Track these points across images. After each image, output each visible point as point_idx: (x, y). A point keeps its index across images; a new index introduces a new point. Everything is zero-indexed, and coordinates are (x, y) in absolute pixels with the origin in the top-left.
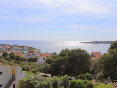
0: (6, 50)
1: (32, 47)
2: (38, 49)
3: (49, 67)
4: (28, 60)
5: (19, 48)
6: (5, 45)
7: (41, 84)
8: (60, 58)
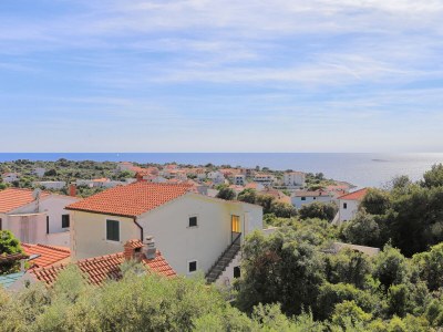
0: (231, 183)
1: (321, 175)
2: (341, 183)
3: (373, 224)
4: (302, 212)
5: (273, 177)
6: (229, 167)
7: (327, 260)
8: (421, 191)
